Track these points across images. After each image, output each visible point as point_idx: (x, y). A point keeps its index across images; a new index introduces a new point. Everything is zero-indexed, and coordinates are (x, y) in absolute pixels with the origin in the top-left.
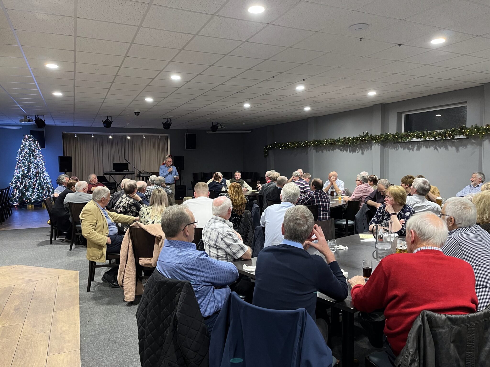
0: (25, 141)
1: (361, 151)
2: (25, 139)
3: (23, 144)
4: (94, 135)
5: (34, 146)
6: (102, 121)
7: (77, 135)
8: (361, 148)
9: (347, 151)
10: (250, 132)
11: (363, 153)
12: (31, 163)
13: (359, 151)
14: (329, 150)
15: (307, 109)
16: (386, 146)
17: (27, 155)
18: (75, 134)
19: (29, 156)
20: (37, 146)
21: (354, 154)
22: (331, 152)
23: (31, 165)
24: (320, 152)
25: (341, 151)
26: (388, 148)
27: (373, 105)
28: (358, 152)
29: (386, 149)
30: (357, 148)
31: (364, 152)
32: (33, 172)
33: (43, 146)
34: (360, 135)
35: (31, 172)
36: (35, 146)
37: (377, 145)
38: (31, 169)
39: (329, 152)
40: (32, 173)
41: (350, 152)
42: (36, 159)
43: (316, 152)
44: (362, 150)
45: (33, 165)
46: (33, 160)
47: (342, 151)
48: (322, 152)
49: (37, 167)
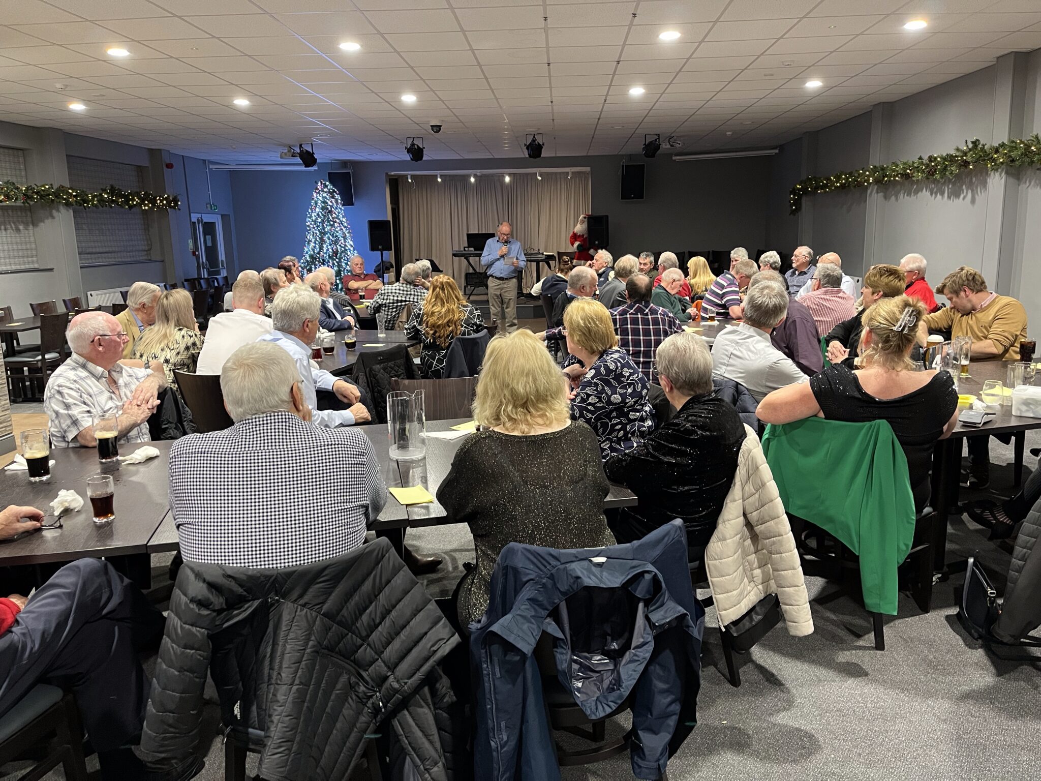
0: (317, 193)
1: (970, 192)
2: (317, 189)
3: (313, 199)
4: (441, 176)
5: (331, 202)
6: (406, 148)
7: (413, 177)
8: (971, 186)
9: (942, 194)
10: (777, 151)
11: (973, 201)
12: (325, 233)
13: (967, 193)
14: (909, 194)
15: (814, 84)
16: (1024, 180)
17: (320, 220)
18: (409, 177)
19: (323, 222)
20: (336, 201)
21: (956, 201)
22: (913, 198)
23: (325, 238)
24: (893, 198)
25: (931, 195)
26: (1028, 184)
27: (998, 58)
28: (964, 198)
29: (1023, 187)
30: (964, 187)
31: (976, 196)
32: (328, 250)
33: (348, 201)
34: (958, 150)
35: (325, 251)
36: (335, 203)
37: (997, 174)
38: (325, 246)
39: (908, 198)
40: (326, 253)
41: (949, 197)
42: (332, 226)
43: (883, 199)
44: (972, 191)
45: (329, 238)
46: (329, 228)
47: (934, 195)
48: (897, 200)
49: (336, 242)
